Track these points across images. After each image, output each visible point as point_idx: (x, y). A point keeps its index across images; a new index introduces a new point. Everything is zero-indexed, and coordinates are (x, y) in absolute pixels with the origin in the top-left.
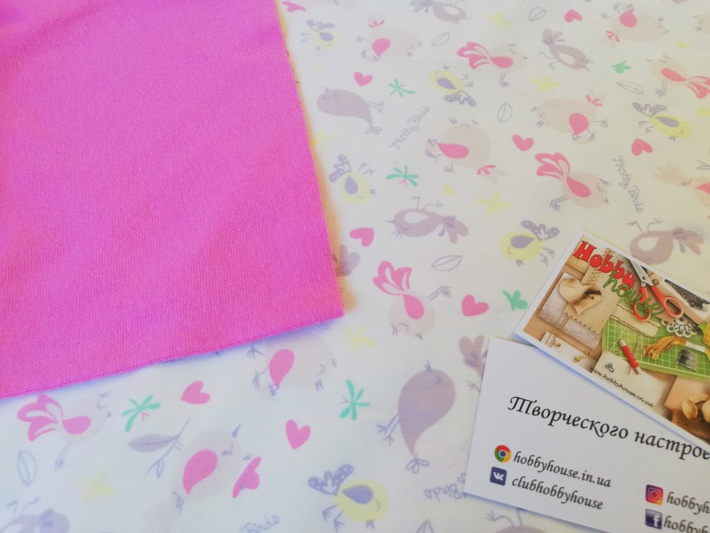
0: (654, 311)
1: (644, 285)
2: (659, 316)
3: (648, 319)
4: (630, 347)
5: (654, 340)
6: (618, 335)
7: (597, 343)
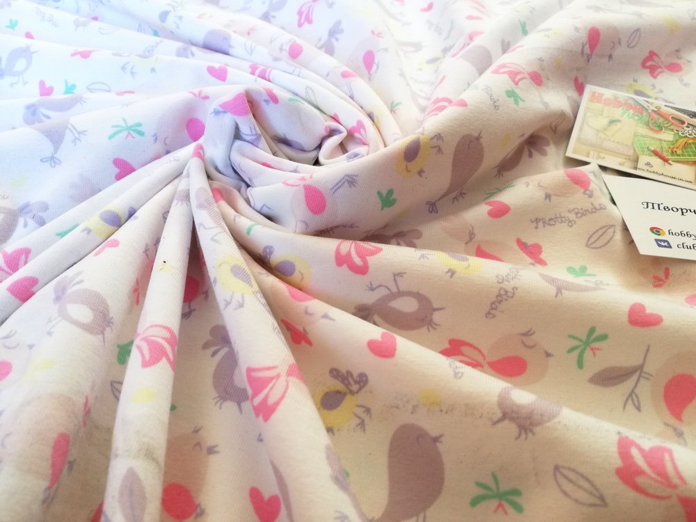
0: (666, 125)
1: (650, 111)
2: (670, 127)
3: (663, 131)
4: (658, 150)
5: (673, 143)
6: (645, 144)
7: (632, 151)
